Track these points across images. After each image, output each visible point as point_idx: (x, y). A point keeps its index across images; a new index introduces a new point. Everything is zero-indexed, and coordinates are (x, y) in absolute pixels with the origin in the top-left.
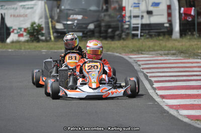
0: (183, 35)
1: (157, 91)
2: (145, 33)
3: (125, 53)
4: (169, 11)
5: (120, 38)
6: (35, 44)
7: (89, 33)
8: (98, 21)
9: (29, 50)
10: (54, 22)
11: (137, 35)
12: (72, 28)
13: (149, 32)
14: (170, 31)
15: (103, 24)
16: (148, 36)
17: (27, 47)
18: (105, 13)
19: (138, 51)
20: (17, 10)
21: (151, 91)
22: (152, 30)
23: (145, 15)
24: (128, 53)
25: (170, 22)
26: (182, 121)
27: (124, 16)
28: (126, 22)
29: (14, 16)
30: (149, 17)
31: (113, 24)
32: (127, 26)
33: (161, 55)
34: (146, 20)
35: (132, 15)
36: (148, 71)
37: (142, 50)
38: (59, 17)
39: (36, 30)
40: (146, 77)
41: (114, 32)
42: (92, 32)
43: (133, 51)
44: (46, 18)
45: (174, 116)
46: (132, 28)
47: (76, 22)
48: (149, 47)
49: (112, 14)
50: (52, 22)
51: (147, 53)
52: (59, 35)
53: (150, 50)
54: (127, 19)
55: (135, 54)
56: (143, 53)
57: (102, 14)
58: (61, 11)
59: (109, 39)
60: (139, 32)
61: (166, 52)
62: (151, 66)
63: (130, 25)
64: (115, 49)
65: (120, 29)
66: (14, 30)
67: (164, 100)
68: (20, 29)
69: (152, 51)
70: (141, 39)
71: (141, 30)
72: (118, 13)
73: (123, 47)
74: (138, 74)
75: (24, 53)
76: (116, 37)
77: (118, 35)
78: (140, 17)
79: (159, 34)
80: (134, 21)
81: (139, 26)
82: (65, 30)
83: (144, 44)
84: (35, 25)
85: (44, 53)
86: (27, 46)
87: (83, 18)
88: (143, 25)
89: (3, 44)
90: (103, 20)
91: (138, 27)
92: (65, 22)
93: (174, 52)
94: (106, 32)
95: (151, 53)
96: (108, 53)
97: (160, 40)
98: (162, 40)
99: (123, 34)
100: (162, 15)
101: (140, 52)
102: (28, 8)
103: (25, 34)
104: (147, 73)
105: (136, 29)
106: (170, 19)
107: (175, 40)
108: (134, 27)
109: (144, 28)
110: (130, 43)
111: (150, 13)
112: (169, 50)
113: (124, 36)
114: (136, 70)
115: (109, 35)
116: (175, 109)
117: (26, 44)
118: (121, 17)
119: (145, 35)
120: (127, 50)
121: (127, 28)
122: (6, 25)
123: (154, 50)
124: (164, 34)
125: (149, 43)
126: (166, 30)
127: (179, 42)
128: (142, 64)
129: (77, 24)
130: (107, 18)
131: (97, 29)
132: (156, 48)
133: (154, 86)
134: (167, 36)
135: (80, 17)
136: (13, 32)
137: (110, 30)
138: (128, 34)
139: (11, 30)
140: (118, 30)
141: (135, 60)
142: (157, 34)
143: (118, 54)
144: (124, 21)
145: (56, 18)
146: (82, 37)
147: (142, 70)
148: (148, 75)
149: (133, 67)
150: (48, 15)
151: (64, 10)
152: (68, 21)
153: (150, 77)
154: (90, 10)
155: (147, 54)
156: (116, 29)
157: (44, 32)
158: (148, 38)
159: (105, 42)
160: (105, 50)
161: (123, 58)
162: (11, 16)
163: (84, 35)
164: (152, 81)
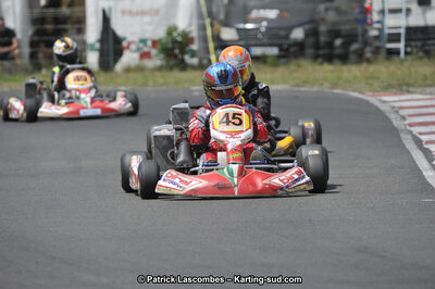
2: (416, 46)
3: (374, 91)
5: (360, 57)
6: (177, 75)
7: (292, 49)
8: (312, 21)
9: (164, 88)
10: (217, 26)
11: (397, 52)
12: (260, 40)
13: (423, 45)
15: (323, 28)
16: (421, 54)
17: (161, 81)
18: (328, 4)
19: (400, 85)
21: (428, 174)
22: (429, 39)
23: (415, 7)
24: (377, 91)
27: (367, 11)
28: (372, 23)
29: (131, 13)
30: (424, 13)
31: (345, 28)
32: (374, 33)
34: (418, 18)
35: (387, 7)
36: (423, 129)
37: (407, 85)
38: (228, 15)
39: (180, 43)
40: (419, 143)
41: (346, 44)
42: (301, 45)
43: (388, 88)
44: (200, 16)
46: (385, 38)
47: (265, 24)
48: (425, 78)
49: (344, 7)
50: (212, 25)
51: (419, 90)
53: (426, 83)
54: (376, 17)
55: (395, 94)
56: (411, 89)
57: (322, 7)
58: (232, 1)
59: (336, 61)
60: (401, 46)
62: (428, 119)
63: (381, 30)
64: (350, 82)
65: (360, 39)
66: (130, 43)
68: (143, 41)
69: (431, 86)
70: (405, 60)
71: (406, 40)
72: (354, 5)
73: (367, 78)
74: (399, 136)
75: (153, 95)
76: (353, 57)
77: (355, 52)
78: (404, 12)
81: (402, 31)
82: (241, 43)
83: (412, 70)
84: (175, 34)
85: (197, 94)
86: (160, 78)
87: (279, 16)
88: (409, 30)
89: (108, 75)
90: (323, 20)
91: (399, 34)
92: (241, 26)
94: (330, 45)
95: (429, 90)
96: (335, 91)
99: (368, 49)
101: (405, 88)
103: (154, 52)
104: (421, 134)
105: (395, 38)
108: (390, 35)
109: (414, 37)
110: (382, 69)
111: (424, 2)
113: (368, 55)
114: (396, 129)
115: (338, 51)
117: (158, 74)
118: (361, 12)
119: (415, 51)
120: (375, 85)
121: (377, 38)
122: (114, 34)
125: (424, 68)
128: (409, 116)
129: (268, 28)
130: (332, 16)
131: (311, 40)
135: (272, 14)
136: (128, 48)
137: (338, 42)
138: (377, 50)
139: (125, 44)
140: (356, 41)
141: (393, 107)
143: (356, 95)
144: (369, 21)
145: (222, 16)
146: (279, 57)
147: (408, 128)
148: (423, 138)
149: (388, 121)
150: (204, 10)
152: (246, 22)
153: (427, 143)
155: (420, 93)
156: (350, 38)
157: (194, 47)
158: (421, 58)
159: (327, 67)
160: (327, 85)
161: (367, 102)
162: (123, 12)
163: (283, 53)
164: (431, 152)
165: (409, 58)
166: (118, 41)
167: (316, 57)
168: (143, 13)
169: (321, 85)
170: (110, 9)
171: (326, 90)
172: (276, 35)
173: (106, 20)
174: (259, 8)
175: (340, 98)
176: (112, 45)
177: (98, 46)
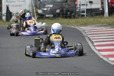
0: (110, 15)
1: (96, 47)
2: (89, 14)
3: (78, 26)
4: (102, 1)
5: (74, 17)
7: (57, 15)
8: (62, 8)
10: (37, 9)
11: (83, 16)
12: (47, 12)
13: (91, 14)
14: (103, 13)
15: (65, 9)
16: (90, 16)
18: (66, 3)
19: (85, 24)
20: (16, 3)
21: (92, 48)
23: (88, 4)
24: (79, 26)
25: (103, 7)
26: (110, 64)
27: (76, 5)
28: (77, 8)
29: (14, 6)
30: (91, 5)
31: (70, 9)
32: (78, 10)
33: (98, 27)
34: (89, 7)
35: (81, 4)
36: (91, 36)
38: (40, 6)
40: (90, 39)
41: (71, 14)
42: (59, 14)
43: (82, 25)
44: (32, 7)
45: (106, 61)
46: (81, 12)
47: (49, 8)
48: (91, 22)
49: (70, 4)
50: (35, 9)
51: (90, 25)
52: (40, 16)
53: (92, 24)
54: (78, 6)
55: (83, 27)
56: (88, 25)
57: (64, 4)
58: (40, 3)
59: (68, 18)
60: (85, 14)
61: (101, 25)
62: (92, 33)
63: (80, 10)
64: (72, 24)
65: (74, 12)
66: (14, 14)
67: (100, 52)
68: (17, 13)
69: (93, 24)
70: (86, 17)
71: (86, 12)
72: (73, 3)
73: (76, 22)
74: (85, 38)
76: (72, 17)
77: (73, 16)
78: (86, 5)
79: (96, 15)
80: (82, 8)
81: (85, 10)
82: (43, 14)
83: (88, 20)
87: (53, 6)
88: (87, 10)
89: (8, 22)
90: (64, 7)
91: (84, 11)
92: (43, 9)
93: (105, 24)
94: (66, 14)
95: (92, 25)
96: (68, 26)
97: (97, 18)
98: (98, 18)
99: (76, 15)
100: (98, 3)
101: (86, 25)
102: (22, 1)
104: (90, 37)
105: (83, 12)
106: (102, 5)
107: (106, 18)
108: (82, 11)
109: (88, 11)
110: (80, 20)
111: (91, 2)
112: (102, 24)
113: (76, 16)
114: (84, 36)
115: (68, 16)
116: (106, 57)
118: (74, 5)
119: (89, 15)
120: (78, 24)
121: (78, 12)
122: (10, 12)
123: (94, 24)
124: (99, 14)
125: (91, 20)
126: (100, 12)
127: (108, 19)
128: (87, 32)
129: (50, 10)
130: (67, 6)
131: (61, 13)
132: (95, 23)
133: (94, 44)
134: (101, 16)
135: (51, 6)
138: (79, 15)
139: (12, 14)
140: (73, 13)
141: (83, 30)
142: (95, 14)
143: (73, 27)
144: (76, 7)
145: (38, 7)
146: (53, 17)
147: (87, 35)
148: (91, 38)
149: (82, 34)
150: (33, 5)
151: (42, 2)
152: (44, 8)
154: (57, 2)
155: (90, 26)
156: (72, 12)
158: (90, 17)
159: (66, 20)
160: (66, 24)
161: (76, 29)
162: (12, 6)
163: (54, 16)
164: (93, 41)
165: (87, 17)
166: (11, 13)
167: (63, 17)
168: (17, 6)
169: (64, 24)
170: (9, 5)
171: (66, 26)
172: (52, 11)
173: (8, 8)
174: (48, 4)
175: (69, 28)
176: (9, 14)
177: (5, 15)
